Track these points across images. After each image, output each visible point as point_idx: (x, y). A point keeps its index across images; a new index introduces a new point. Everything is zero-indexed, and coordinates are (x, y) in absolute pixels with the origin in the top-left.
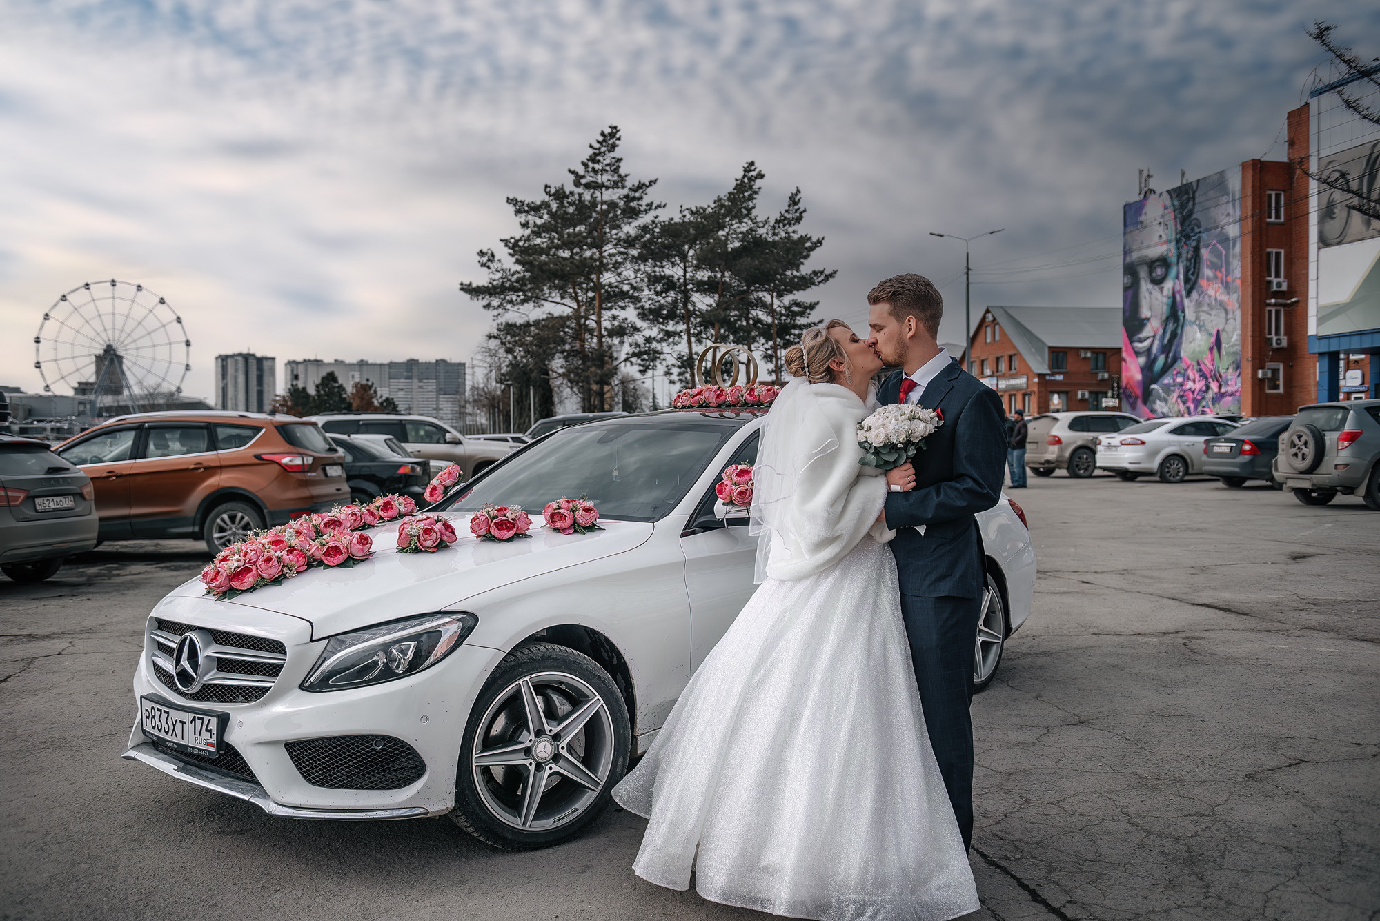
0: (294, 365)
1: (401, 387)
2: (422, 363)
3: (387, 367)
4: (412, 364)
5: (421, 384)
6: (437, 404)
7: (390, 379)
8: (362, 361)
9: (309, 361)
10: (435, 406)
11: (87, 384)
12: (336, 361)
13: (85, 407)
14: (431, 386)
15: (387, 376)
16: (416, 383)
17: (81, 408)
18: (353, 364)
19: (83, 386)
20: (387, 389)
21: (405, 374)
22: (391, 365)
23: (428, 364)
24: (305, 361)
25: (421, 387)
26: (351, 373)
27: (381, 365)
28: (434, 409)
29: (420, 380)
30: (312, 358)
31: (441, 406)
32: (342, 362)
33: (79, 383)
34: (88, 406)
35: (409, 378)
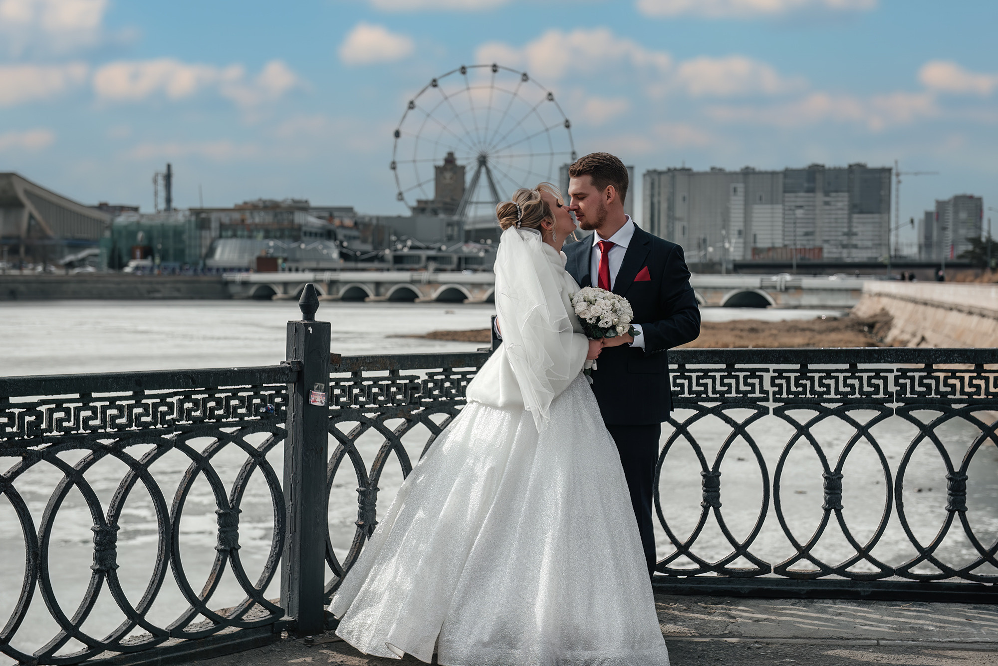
0: (656, 177)
1: (799, 204)
2: (830, 170)
3: (781, 176)
4: (814, 173)
5: (827, 199)
6: (850, 227)
7: (785, 192)
8: (747, 168)
9: (675, 170)
10: (846, 230)
11: (426, 202)
12: (713, 169)
13: (453, 230)
14: (842, 201)
15: (781, 189)
16: (820, 197)
17: (449, 231)
18: (735, 173)
19: (423, 205)
20: (780, 206)
21: (806, 185)
22: (788, 173)
23: (838, 171)
24: (669, 170)
25: (827, 203)
26: (733, 185)
27: (773, 174)
28: (845, 234)
29: (827, 194)
30: (679, 166)
31: (855, 230)
32: (721, 170)
33: (419, 202)
34: (456, 229)
35: (811, 190)
